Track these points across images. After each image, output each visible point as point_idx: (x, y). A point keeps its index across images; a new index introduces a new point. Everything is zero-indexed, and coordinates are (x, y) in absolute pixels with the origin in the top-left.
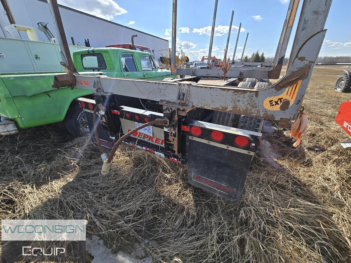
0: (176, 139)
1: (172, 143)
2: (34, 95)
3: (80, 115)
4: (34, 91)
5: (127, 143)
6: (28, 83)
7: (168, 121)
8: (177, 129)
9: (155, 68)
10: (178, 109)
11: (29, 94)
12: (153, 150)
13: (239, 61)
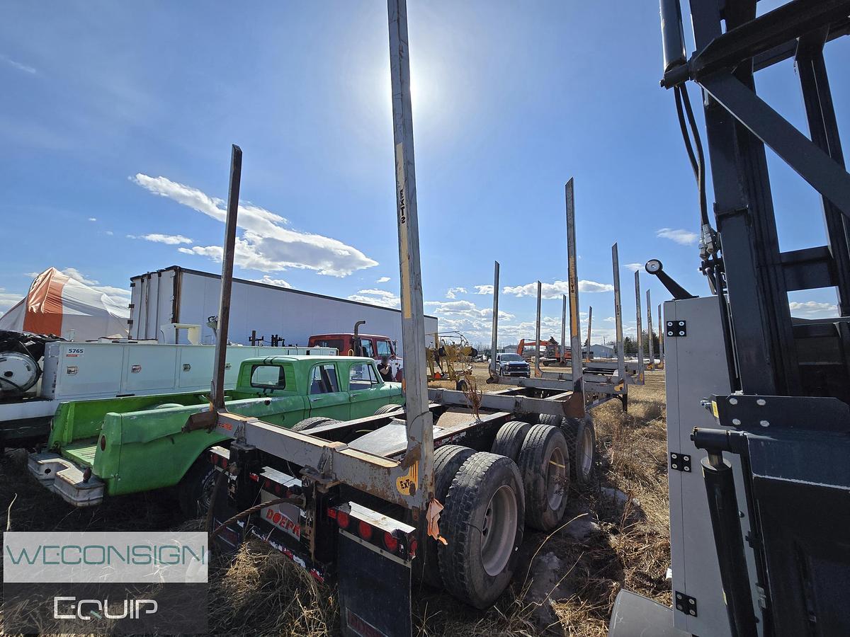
0: (313, 531)
1: (308, 538)
2: (150, 442)
3: (210, 473)
4: (154, 435)
5: (259, 536)
6: (152, 423)
7: (305, 499)
8: (314, 513)
9: (378, 383)
10: (317, 483)
11: (146, 440)
12: (292, 552)
13: (612, 347)
